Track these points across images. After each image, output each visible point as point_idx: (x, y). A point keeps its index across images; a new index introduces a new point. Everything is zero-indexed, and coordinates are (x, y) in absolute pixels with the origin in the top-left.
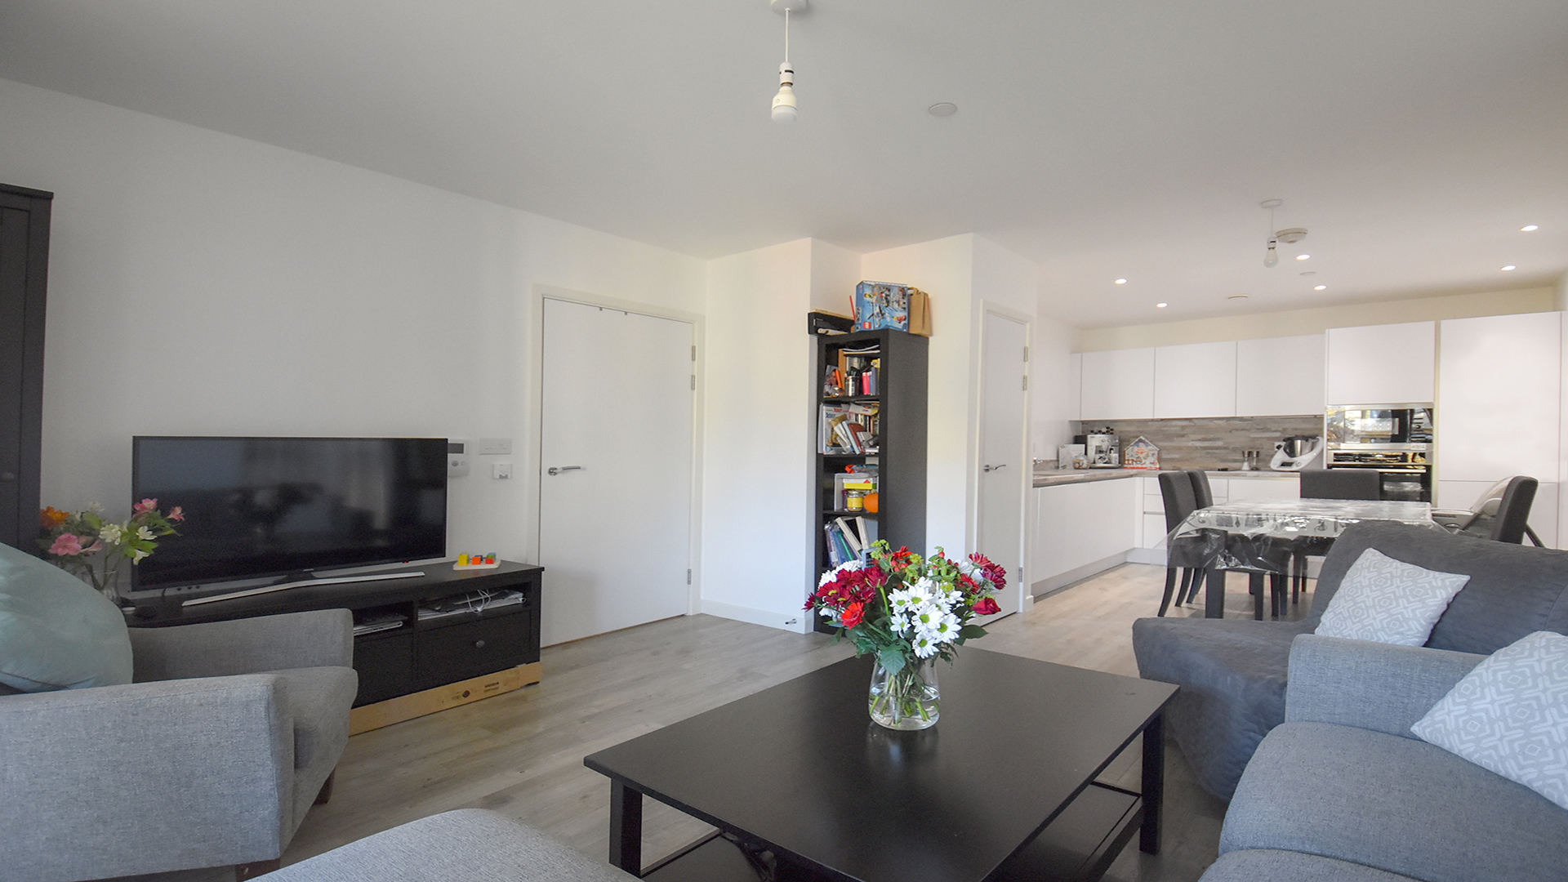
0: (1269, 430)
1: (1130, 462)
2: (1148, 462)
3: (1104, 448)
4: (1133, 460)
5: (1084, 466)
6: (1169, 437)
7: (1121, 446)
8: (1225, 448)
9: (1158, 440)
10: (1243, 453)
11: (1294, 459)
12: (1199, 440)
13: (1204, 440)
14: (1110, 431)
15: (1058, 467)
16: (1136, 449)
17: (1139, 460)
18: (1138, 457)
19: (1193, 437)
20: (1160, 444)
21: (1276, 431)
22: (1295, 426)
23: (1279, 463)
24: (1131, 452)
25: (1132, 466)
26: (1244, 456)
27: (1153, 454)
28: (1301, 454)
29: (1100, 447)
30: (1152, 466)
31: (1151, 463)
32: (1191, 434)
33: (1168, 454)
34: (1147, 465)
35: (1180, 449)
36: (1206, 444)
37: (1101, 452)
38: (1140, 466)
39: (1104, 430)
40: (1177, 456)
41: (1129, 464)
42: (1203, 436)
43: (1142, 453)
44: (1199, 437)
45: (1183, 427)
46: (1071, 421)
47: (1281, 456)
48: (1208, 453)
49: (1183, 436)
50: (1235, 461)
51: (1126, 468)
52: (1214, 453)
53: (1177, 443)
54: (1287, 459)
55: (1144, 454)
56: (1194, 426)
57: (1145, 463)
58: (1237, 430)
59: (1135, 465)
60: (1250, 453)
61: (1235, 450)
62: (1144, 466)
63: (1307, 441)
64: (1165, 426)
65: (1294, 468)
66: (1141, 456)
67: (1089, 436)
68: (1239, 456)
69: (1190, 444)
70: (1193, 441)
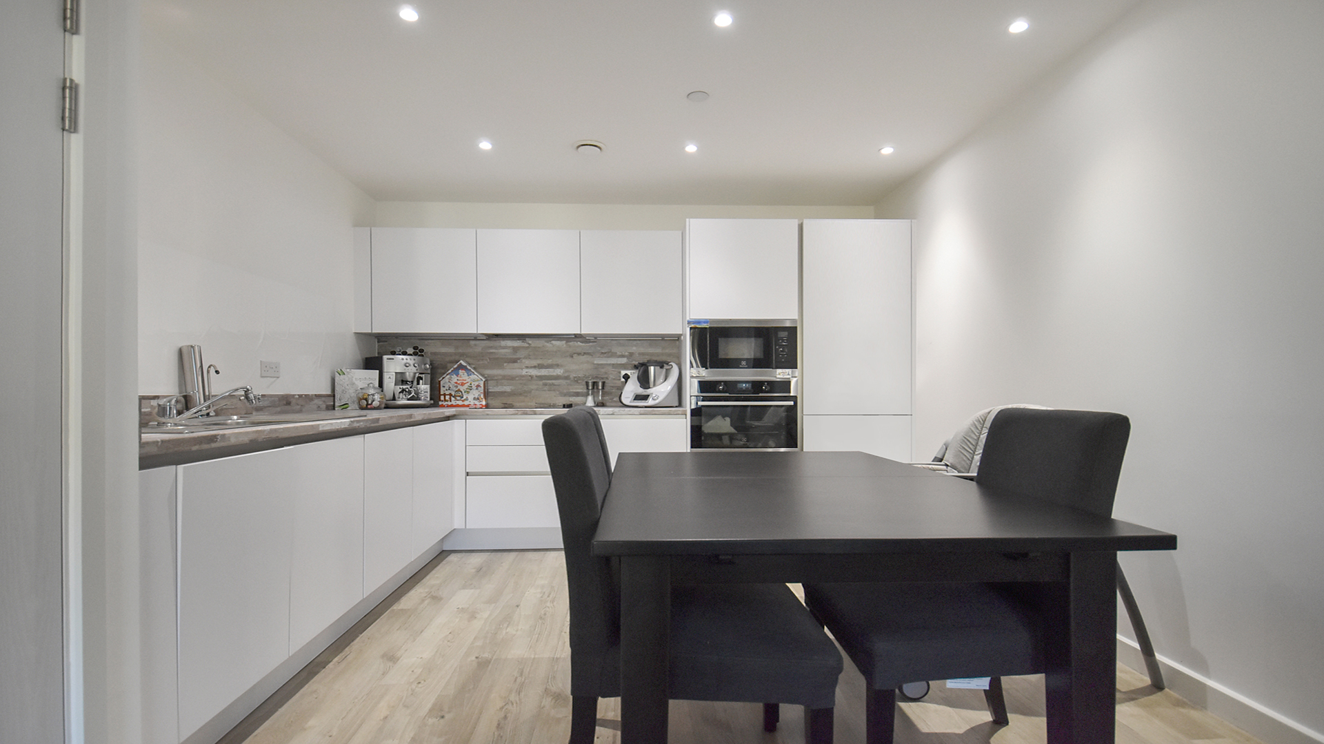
0: (613, 355)
1: (447, 397)
2: (471, 397)
3: (409, 377)
4: (450, 395)
5: (376, 404)
6: (498, 362)
7: (435, 374)
8: (567, 378)
9: (486, 367)
10: (587, 383)
11: (648, 391)
12: (535, 367)
13: (540, 367)
14: (418, 352)
15: (333, 407)
16: (455, 379)
17: (458, 394)
18: (459, 390)
19: (527, 362)
20: (488, 372)
21: (623, 356)
22: (642, 350)
23: (632, 396)
24: (448, 382)
25: (449, 403)
26: (588, 389)
27: (478, 386)
28: (654, 385)
29: (402, 374)
30: (477, 402)
31: (474, 399)
32: (525, 358)
33: (497, 386)
34: (471, 401)
35: (512, 378)
36: (544, 372)
37: (404, 382)
38: (460, 403)
39: (410, 351)
40: (508, 389)
41: (445, 400)
42: (539, 362)
43: (463, 384)
44: (535, 363)
45: (515, 349)
46: (355, 333)
47: (632, 388)
48: (545, 385)
49: (515, 361)
50: (577, 394)
51: (443, 406)
52: (553, 385)
53: (510, 370)
54: (641, 391)
55: (466, 386)
56: (527, 348)
57: (467, 399)
58: (579, 354)
59: (453, 403)
60: (595, 384)
61: (577, 380)
62: (466, 403)
63: (662, 367)
64: (491, 347)
65: (650, 402)
66: (462, 388)
67: (385, 357)
68: (581, 388)
69: (524, 372)
70: (527, 367)
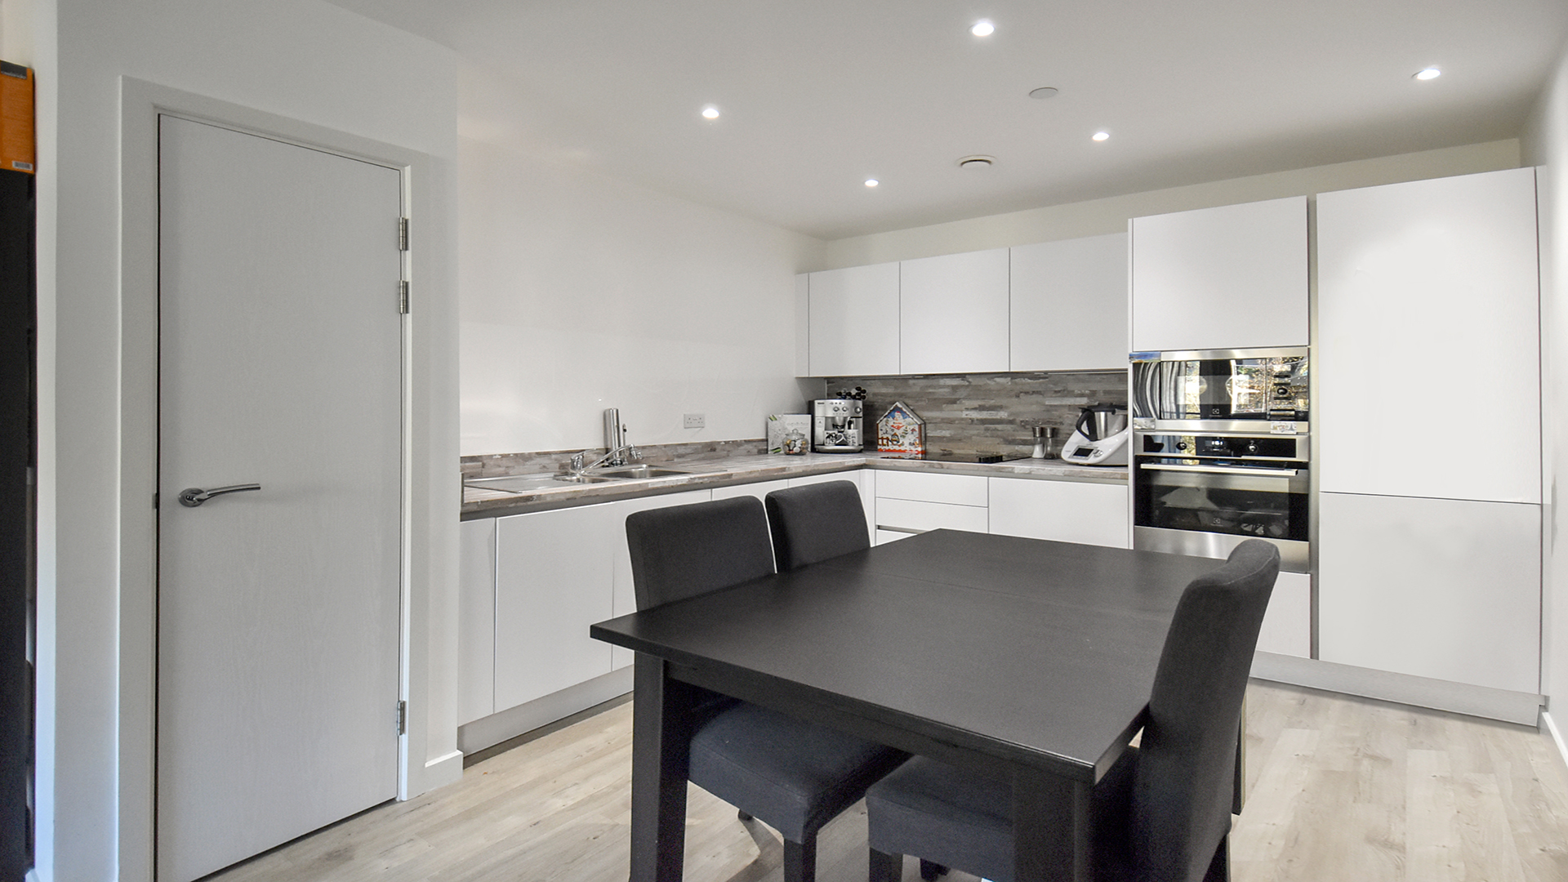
0: (1070, 394)
1: (885, 441)
2: (906, 441)
3: (839, 422)
4: (887, 439)
6: (937, 403)
7: (870, 416)
8: (1011, 422)
9: (923, 409)
10: (1034, 430)
11: (1096, 444)
12: (975, 409)
13: (981, 408)
14: (861, 394)
16: (891, 422)
17: (895, 439)
18: (895, 435)
19: (968, 403)
20: (926, 414)
21: (1082, 395)
22: (1109, 387)
23: (1073, 449)
24: (885, 426)
25: (887, 448)
26: (1035, 436)
27: (913, 430)
28: (1106, 436)
29: (833, 418)
30: (912, 448)
31: (910, 444)
32: (964, 399)
33: (936, 430)
34: (906, 447)
35: (951, 422)
36: (985, 415)
37: (835, 426)
38: (897, 448)
39: (854, 392)
40: (947, 433)
41: (883, 445)
42: (980, 403)
43: (898, 428)
44: (976, 403)
45: (955, 388)
46: (797, 378)
47: (1076, 440)
48: (987, 430)
49: (954, 402)
50: (1025, 443)
51: (881, 451)
52: (996, 429)
53: (948, 412)
54: (1085, 443)
55: (901, 430)
56: (967, 386)
57: (902, 444)
58: (1027, 393)
59: (891, 447)
60: (1043, 431)
61: (1024, 425)
62: (902, 448)
63: (1114, 413)
64: (930, 387)
65: (1091, 459)
66: (898, 432)
67: (816, 402)
68: (1028, 436)
69: (964, 414)
70: (967, 409)
